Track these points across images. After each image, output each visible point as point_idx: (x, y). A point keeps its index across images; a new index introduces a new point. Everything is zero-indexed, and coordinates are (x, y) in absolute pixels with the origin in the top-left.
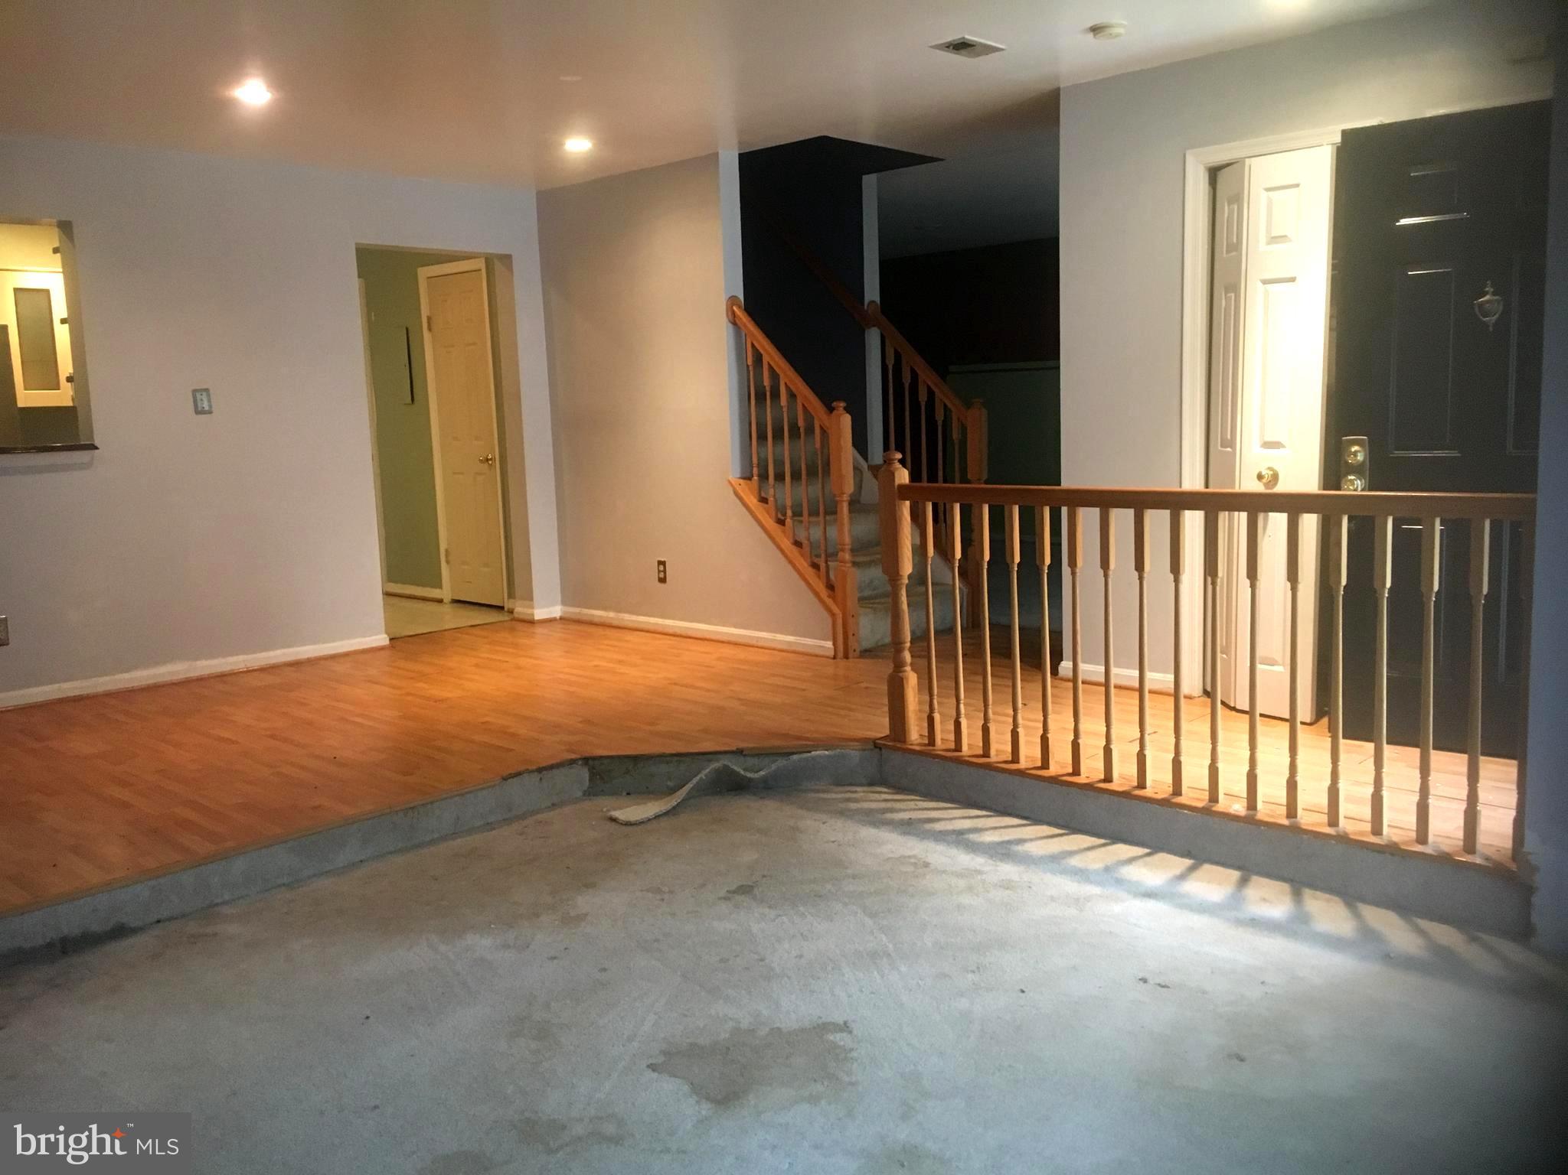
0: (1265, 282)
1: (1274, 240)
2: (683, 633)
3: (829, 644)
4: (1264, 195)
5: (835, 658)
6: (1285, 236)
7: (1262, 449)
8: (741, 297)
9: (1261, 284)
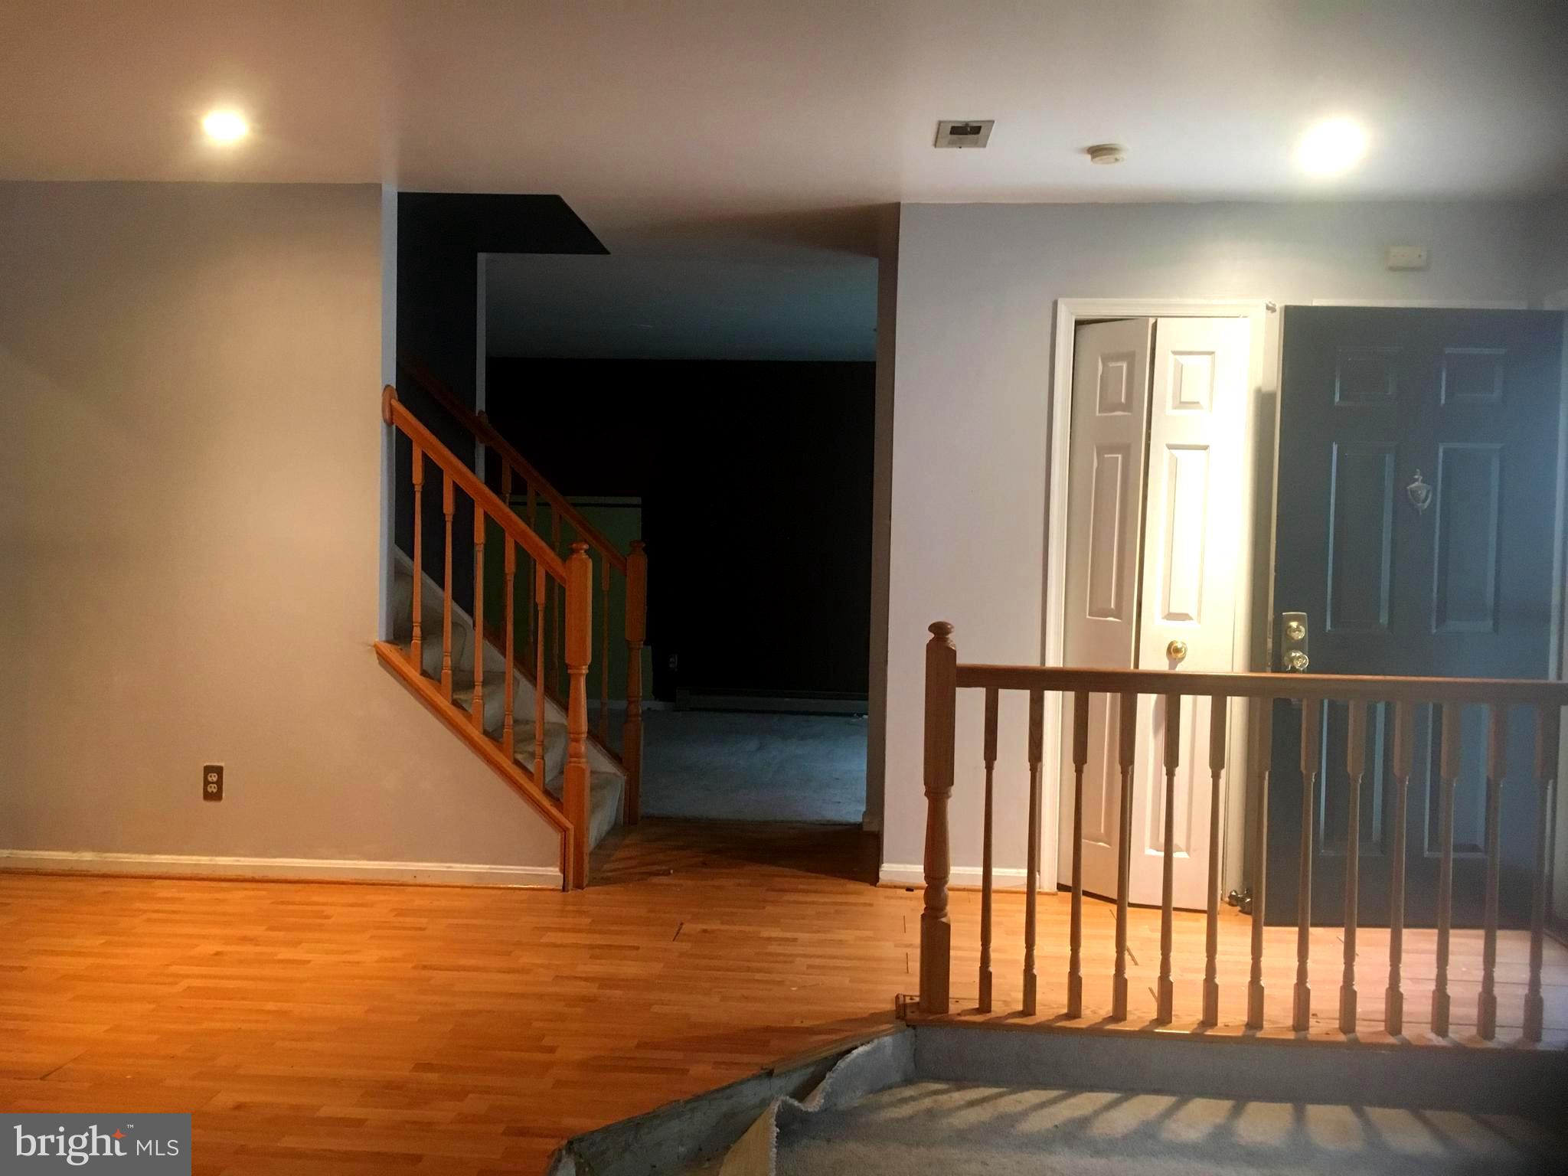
0: (1171, 447)
1: (1182, 405)
2: (258, 875)
3: (554, 871)
4: (1172, 358)
5: (564, 889)
6: (1198, 403)
7: (1165, 620)
8: (394, 385)
9: (1166, 448)
